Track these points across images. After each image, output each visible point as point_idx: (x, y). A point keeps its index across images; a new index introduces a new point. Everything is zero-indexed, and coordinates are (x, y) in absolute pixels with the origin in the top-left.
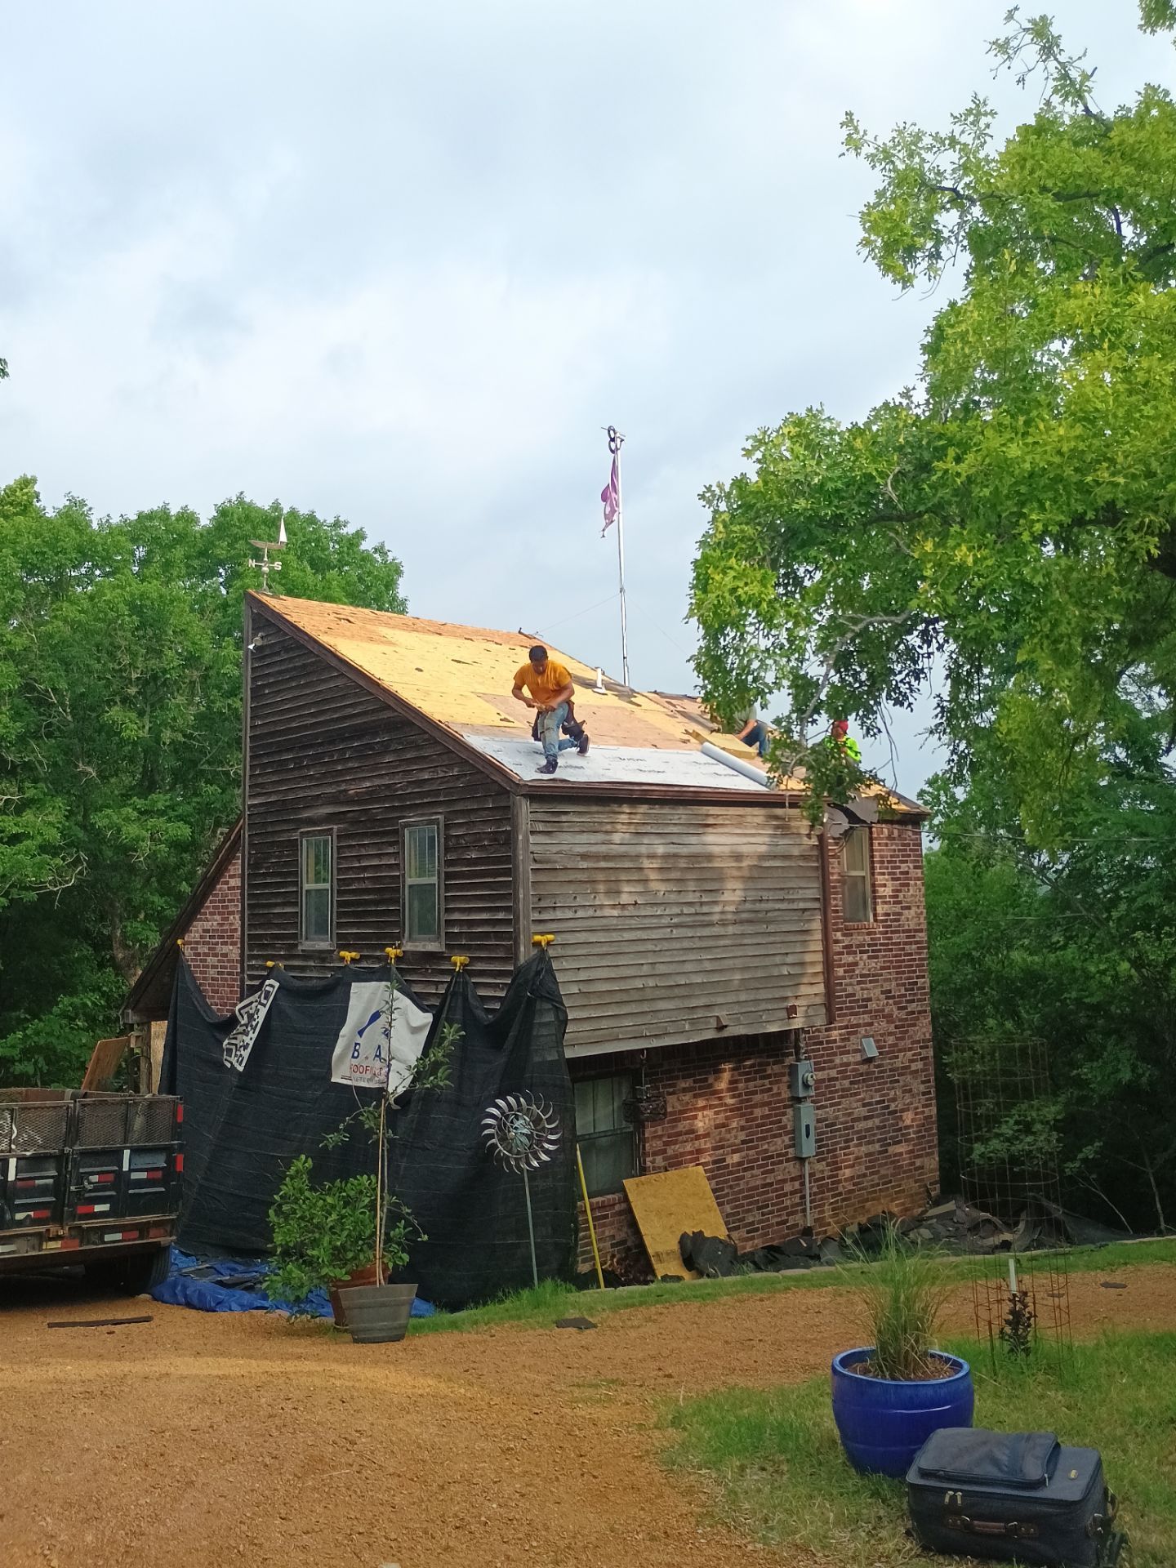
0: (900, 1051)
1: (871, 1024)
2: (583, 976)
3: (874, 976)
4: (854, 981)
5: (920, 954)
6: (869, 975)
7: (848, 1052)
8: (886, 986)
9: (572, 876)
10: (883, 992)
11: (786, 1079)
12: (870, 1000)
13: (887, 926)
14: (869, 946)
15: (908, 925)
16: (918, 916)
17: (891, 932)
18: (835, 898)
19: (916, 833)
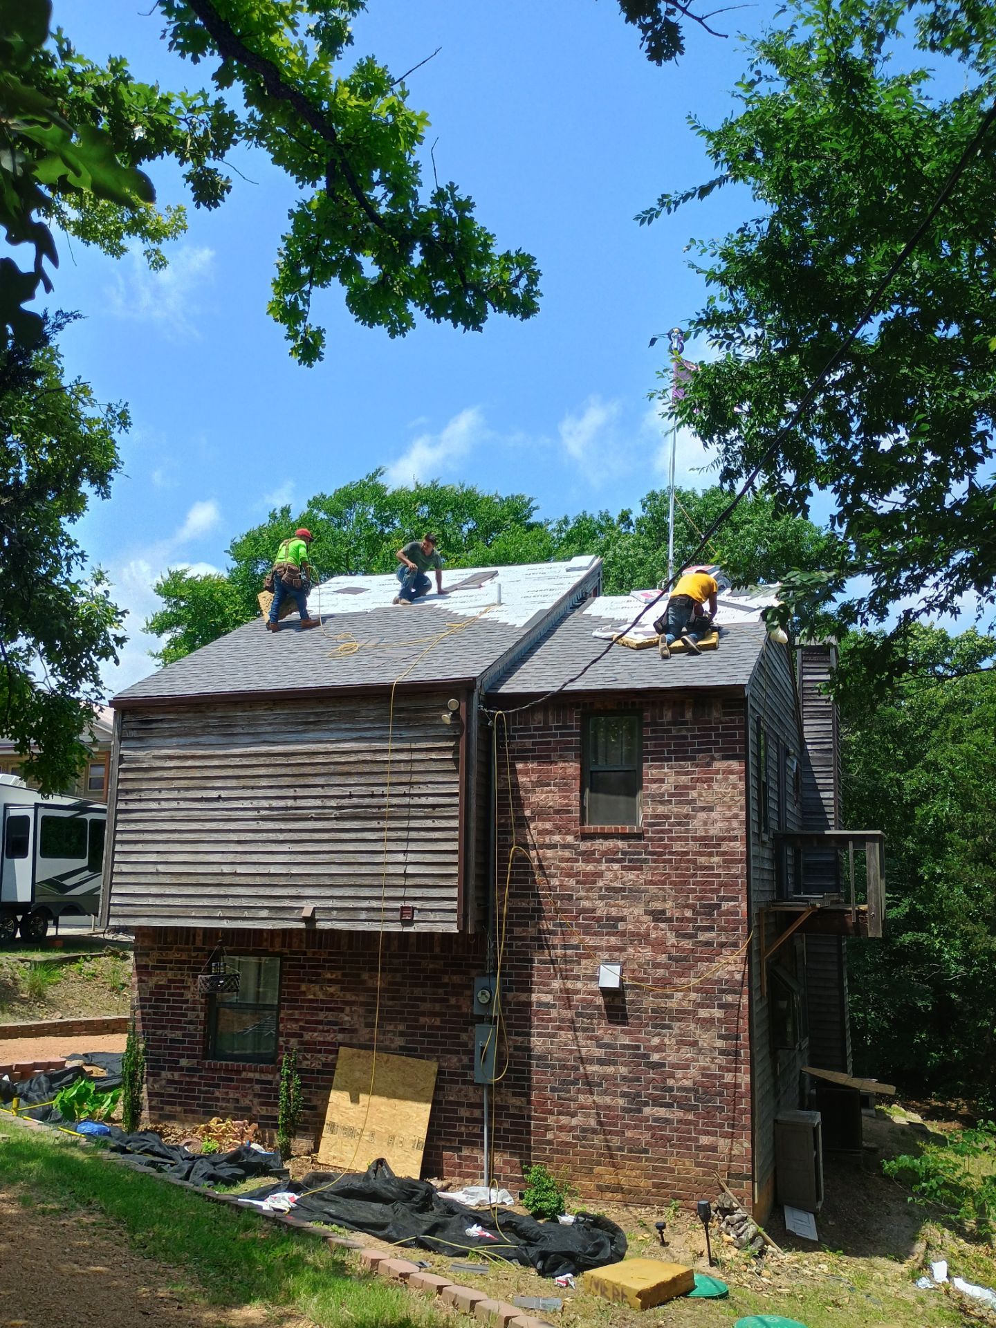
0: (678, 989)
1: (622, 950)
2: (161, 858)
3: (631, 890)
4: (595, 894)
5: (729, 868)
6: (623, 889)
7: (577, 978)
8: (657, 905)
9: (159, 774)
10: (647, 912)
11: (465, 992)
12: (623, 919)
13: (662, 831)
14: (624, 853)
15: (706, 831)
16: (728, 820)
17: (671, 839)
18: (567, 797)
19: (732, 714)
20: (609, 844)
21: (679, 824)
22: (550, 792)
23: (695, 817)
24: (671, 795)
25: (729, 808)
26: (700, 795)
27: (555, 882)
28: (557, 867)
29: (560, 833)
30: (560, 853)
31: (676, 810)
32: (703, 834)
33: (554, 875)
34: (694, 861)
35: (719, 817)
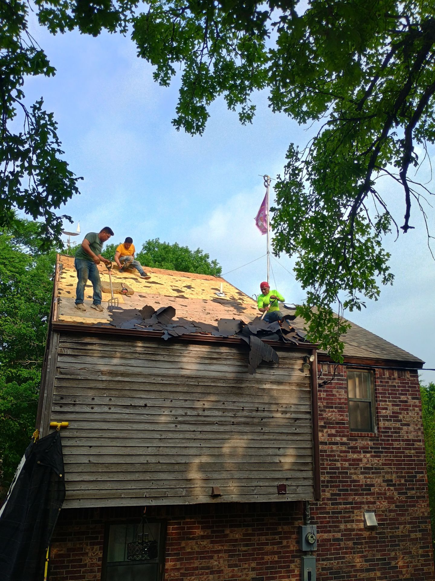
0: (401, 524)
1: (374, 503)
2: (93, 451)
3: (376, 469)
4: (359, 471)
5: (418, 457)
6: (372, 468)
7: (352, 521)
8: (388, 477)
9: (92, 385)
10: (384, 481)
11: (294, 536)
12: (373, 485)
13: (389, 436)
14: (372, 448)
15: (408, 437)
16: (417, 431)
17: (392, 440)
18: (342, 415)
19: (414, 376)
20: (364, 443)
21: (396, 432)
22: (334, 411)
23: (402, 429)
24: (391, 416)
25: (416, 425)
26: (404, 417)
27: (338, 464)
28: (339, 456)
29: (340, 436)
30: (340, 448)
31: (394, 425)
32: (406, 438)
33: (338, 461)
34: (403, 452)
35: (412, 429)
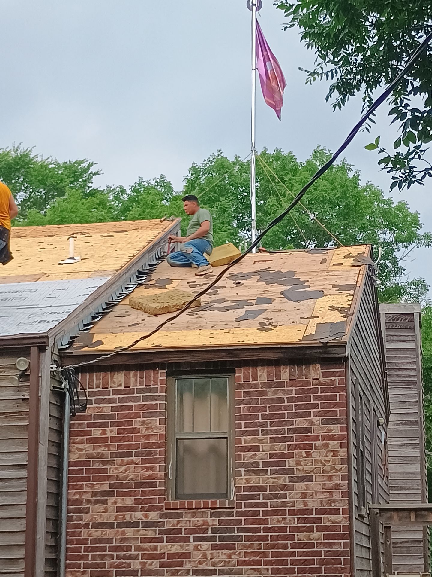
5: (330, 545)
13: (257, 505)
14: (214, 531)
15: (305, 504)
16: (329, 491)
17: (265, 513)
18: (151, 468)
19: (332, 374)
20: (198, 521)
21: (276, 497)
22: (132, 462)
23: (291, 488)
24: (265, 464)
25: (330, 477)
26: (298, 463)
27: (136, 565)
28: (138, 549)
29: (143, 509)
30: (141, 532)
31: (272, 480)
32: (302, 507)
33: (136, 558)
34: (292, 538)
35: (319, 488)
